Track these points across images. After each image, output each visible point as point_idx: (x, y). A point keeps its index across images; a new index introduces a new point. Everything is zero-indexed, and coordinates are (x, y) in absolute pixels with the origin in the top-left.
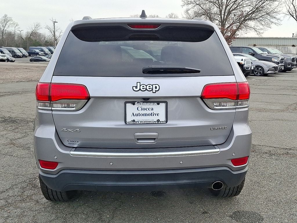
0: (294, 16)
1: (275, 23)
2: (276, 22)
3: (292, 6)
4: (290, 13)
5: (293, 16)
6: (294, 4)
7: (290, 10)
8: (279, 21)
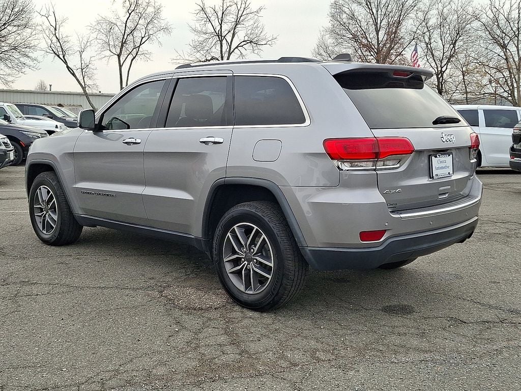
0: (60, 56)
1: (29, 66)
2: (31, 63)
3: (54, 39)
4: (53, 51)
5: (58, 56)
6: (57, 35)
7: (52, 45)
8: (35, 62)
